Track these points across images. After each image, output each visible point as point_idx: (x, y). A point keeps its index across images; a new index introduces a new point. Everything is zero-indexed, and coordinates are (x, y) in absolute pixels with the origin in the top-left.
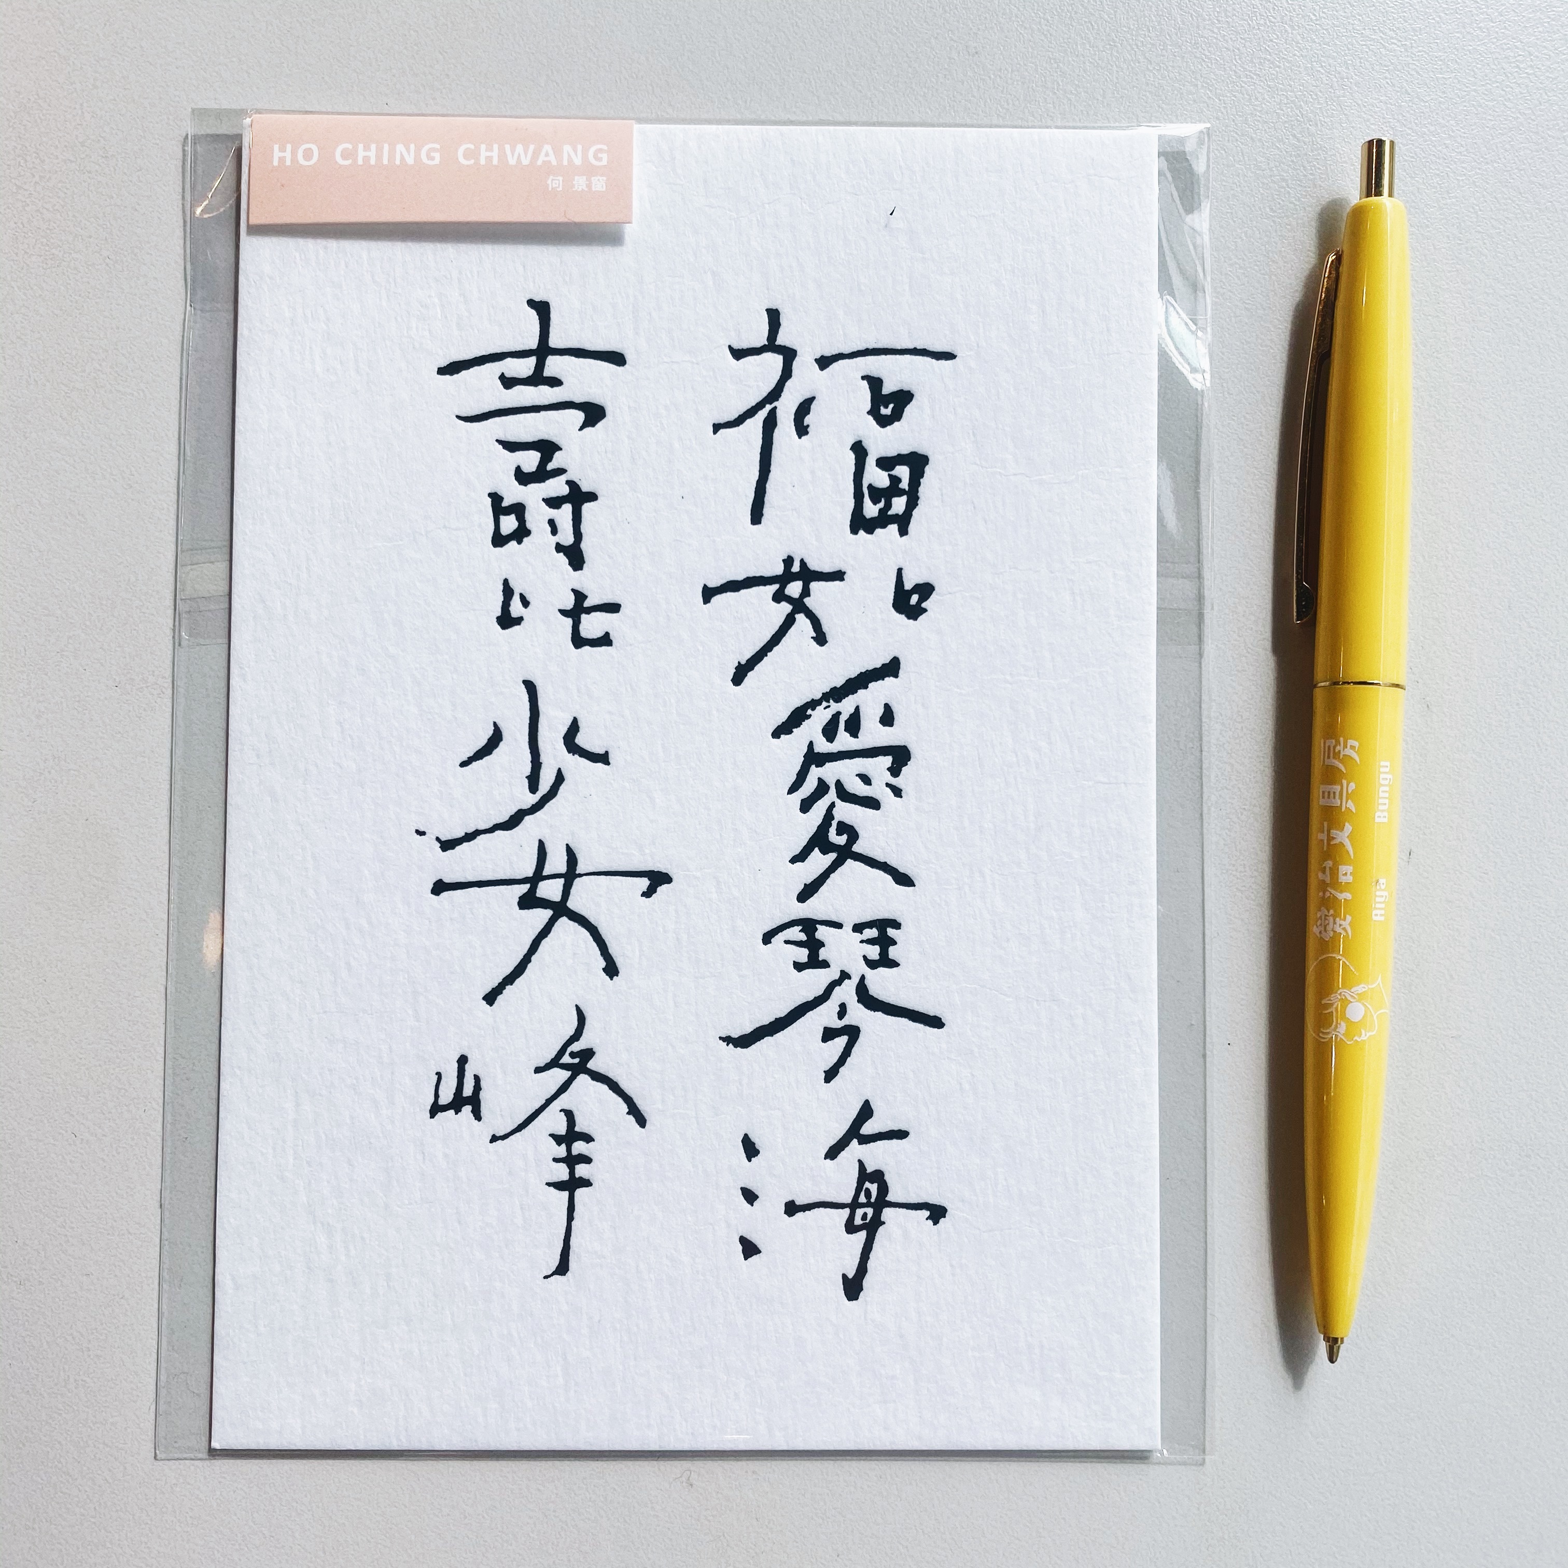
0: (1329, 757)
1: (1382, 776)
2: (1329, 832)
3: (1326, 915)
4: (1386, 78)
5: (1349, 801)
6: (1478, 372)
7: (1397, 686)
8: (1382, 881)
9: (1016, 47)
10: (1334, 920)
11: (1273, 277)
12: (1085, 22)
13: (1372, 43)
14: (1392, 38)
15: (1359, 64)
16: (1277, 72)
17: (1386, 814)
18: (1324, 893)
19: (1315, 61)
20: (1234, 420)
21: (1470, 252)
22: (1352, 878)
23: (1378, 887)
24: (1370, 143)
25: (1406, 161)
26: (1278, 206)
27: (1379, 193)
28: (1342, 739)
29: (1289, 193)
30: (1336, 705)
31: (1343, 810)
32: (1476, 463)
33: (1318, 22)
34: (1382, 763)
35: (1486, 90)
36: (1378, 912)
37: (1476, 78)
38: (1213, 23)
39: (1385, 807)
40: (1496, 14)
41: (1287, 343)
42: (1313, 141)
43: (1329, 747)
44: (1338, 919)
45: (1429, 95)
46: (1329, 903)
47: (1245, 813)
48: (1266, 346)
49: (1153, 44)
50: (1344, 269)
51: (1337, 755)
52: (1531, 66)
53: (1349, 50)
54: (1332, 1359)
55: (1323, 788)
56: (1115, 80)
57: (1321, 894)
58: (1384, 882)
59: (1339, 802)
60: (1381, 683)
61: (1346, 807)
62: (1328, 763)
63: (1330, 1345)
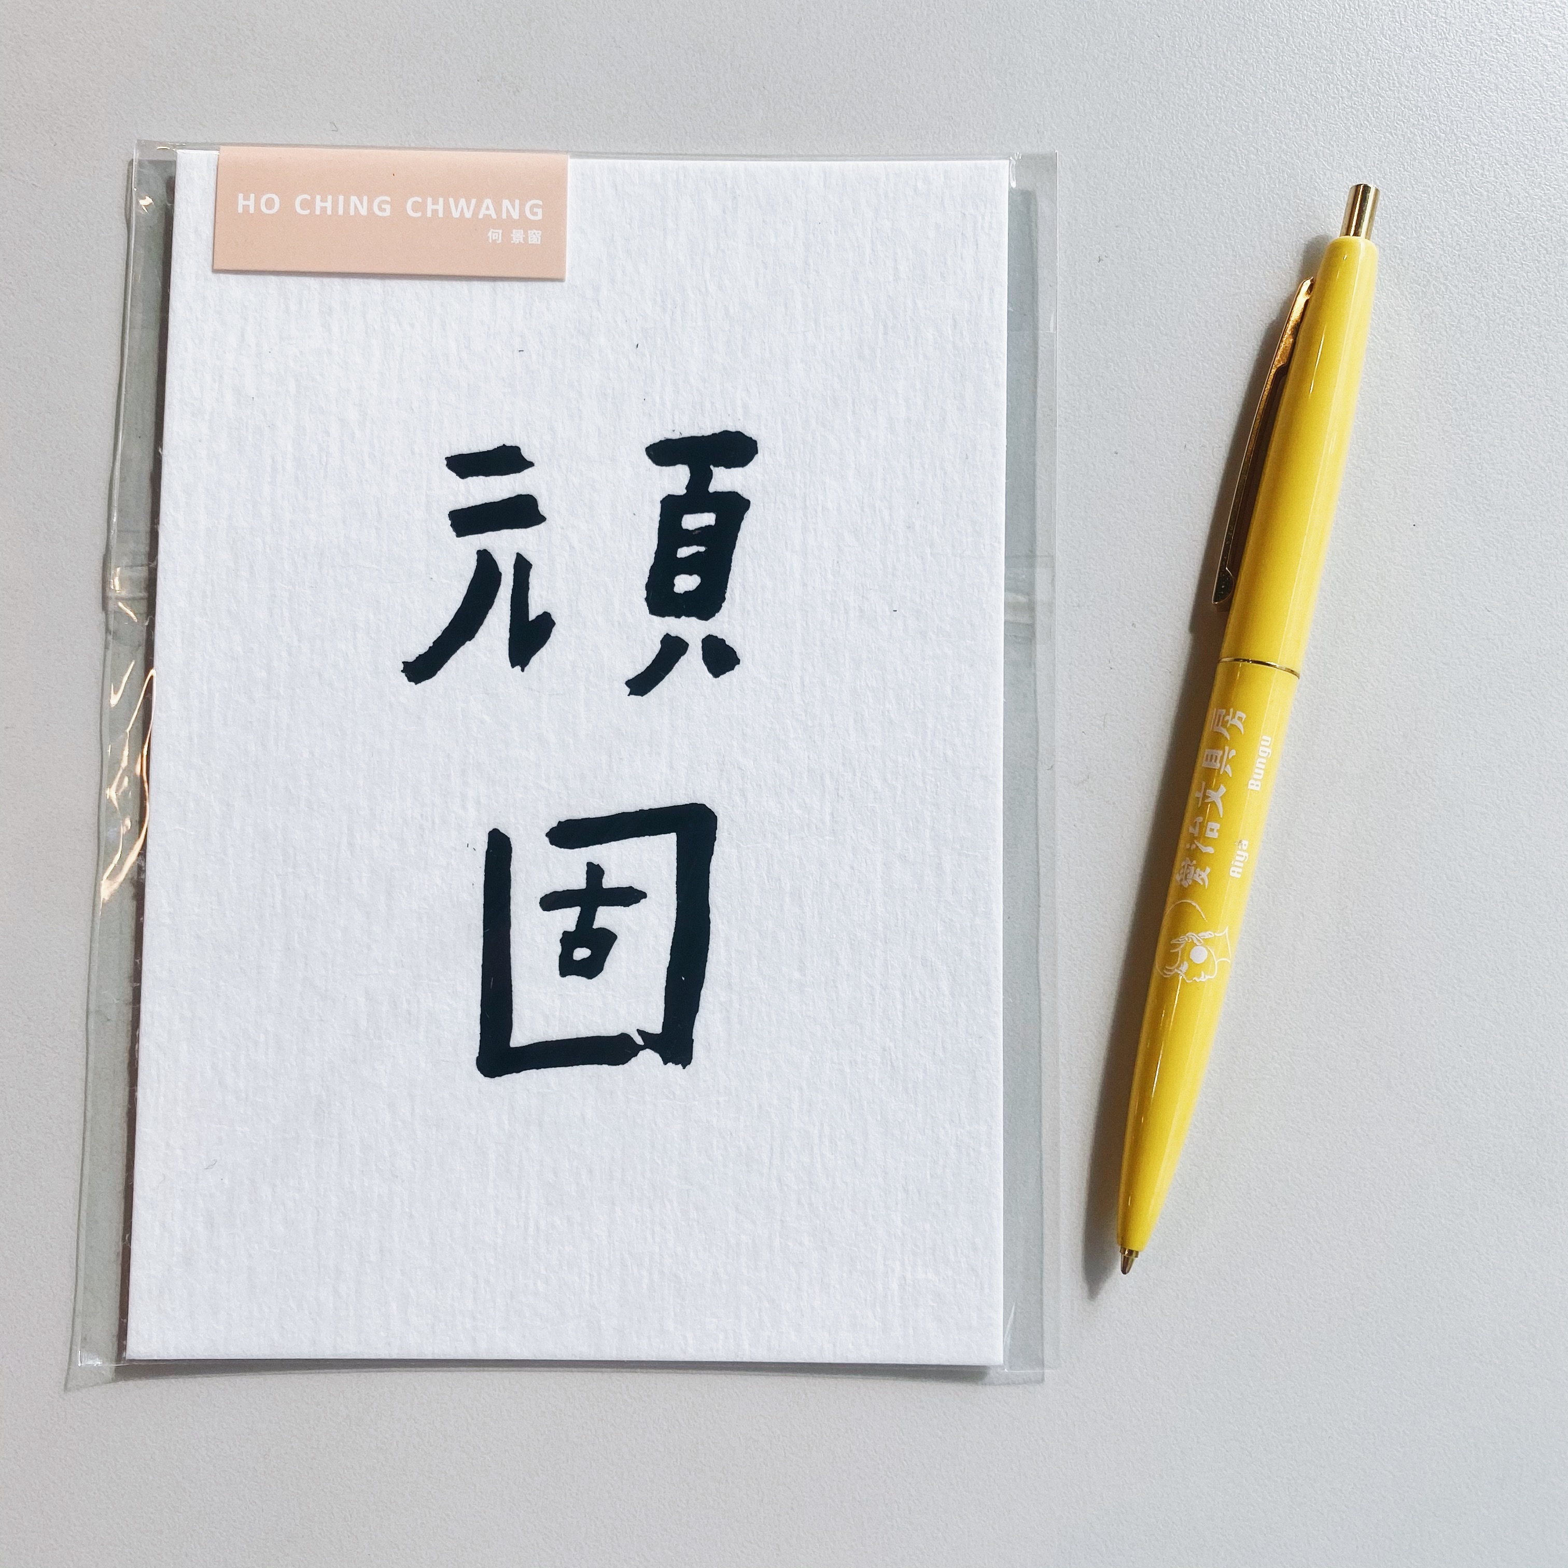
0: (1218, 725)
1: (1262, 748)
2: (1205, 792)
3: (1189, 865)
5: (1228, 766)
7: (1292, 672)
8: (1244, 842)
10: (1195, 870)
17: (1259, 783)
18: (1191, 845)
22: (1217, 834)
23: (1240, 847)
24: (1358, 186)
27: (1356, 234)
28: (1232, 710)
30: (1233, 679)
31: (1221, 773)
34: (1264, 737)
36: (1237, 870)
39: (1261, 777)
43: (1220, 716)
44: (1198, 869)
46: (1193, 854)
51: (1224, 724)
55: (1207, 751)
57: (1188, 846)
58: (1247, 844)
59: (1218, 765)
60: (1278, 666)
61: (1224, 771)
62: (1215, 729)
63: (1124, 1257)
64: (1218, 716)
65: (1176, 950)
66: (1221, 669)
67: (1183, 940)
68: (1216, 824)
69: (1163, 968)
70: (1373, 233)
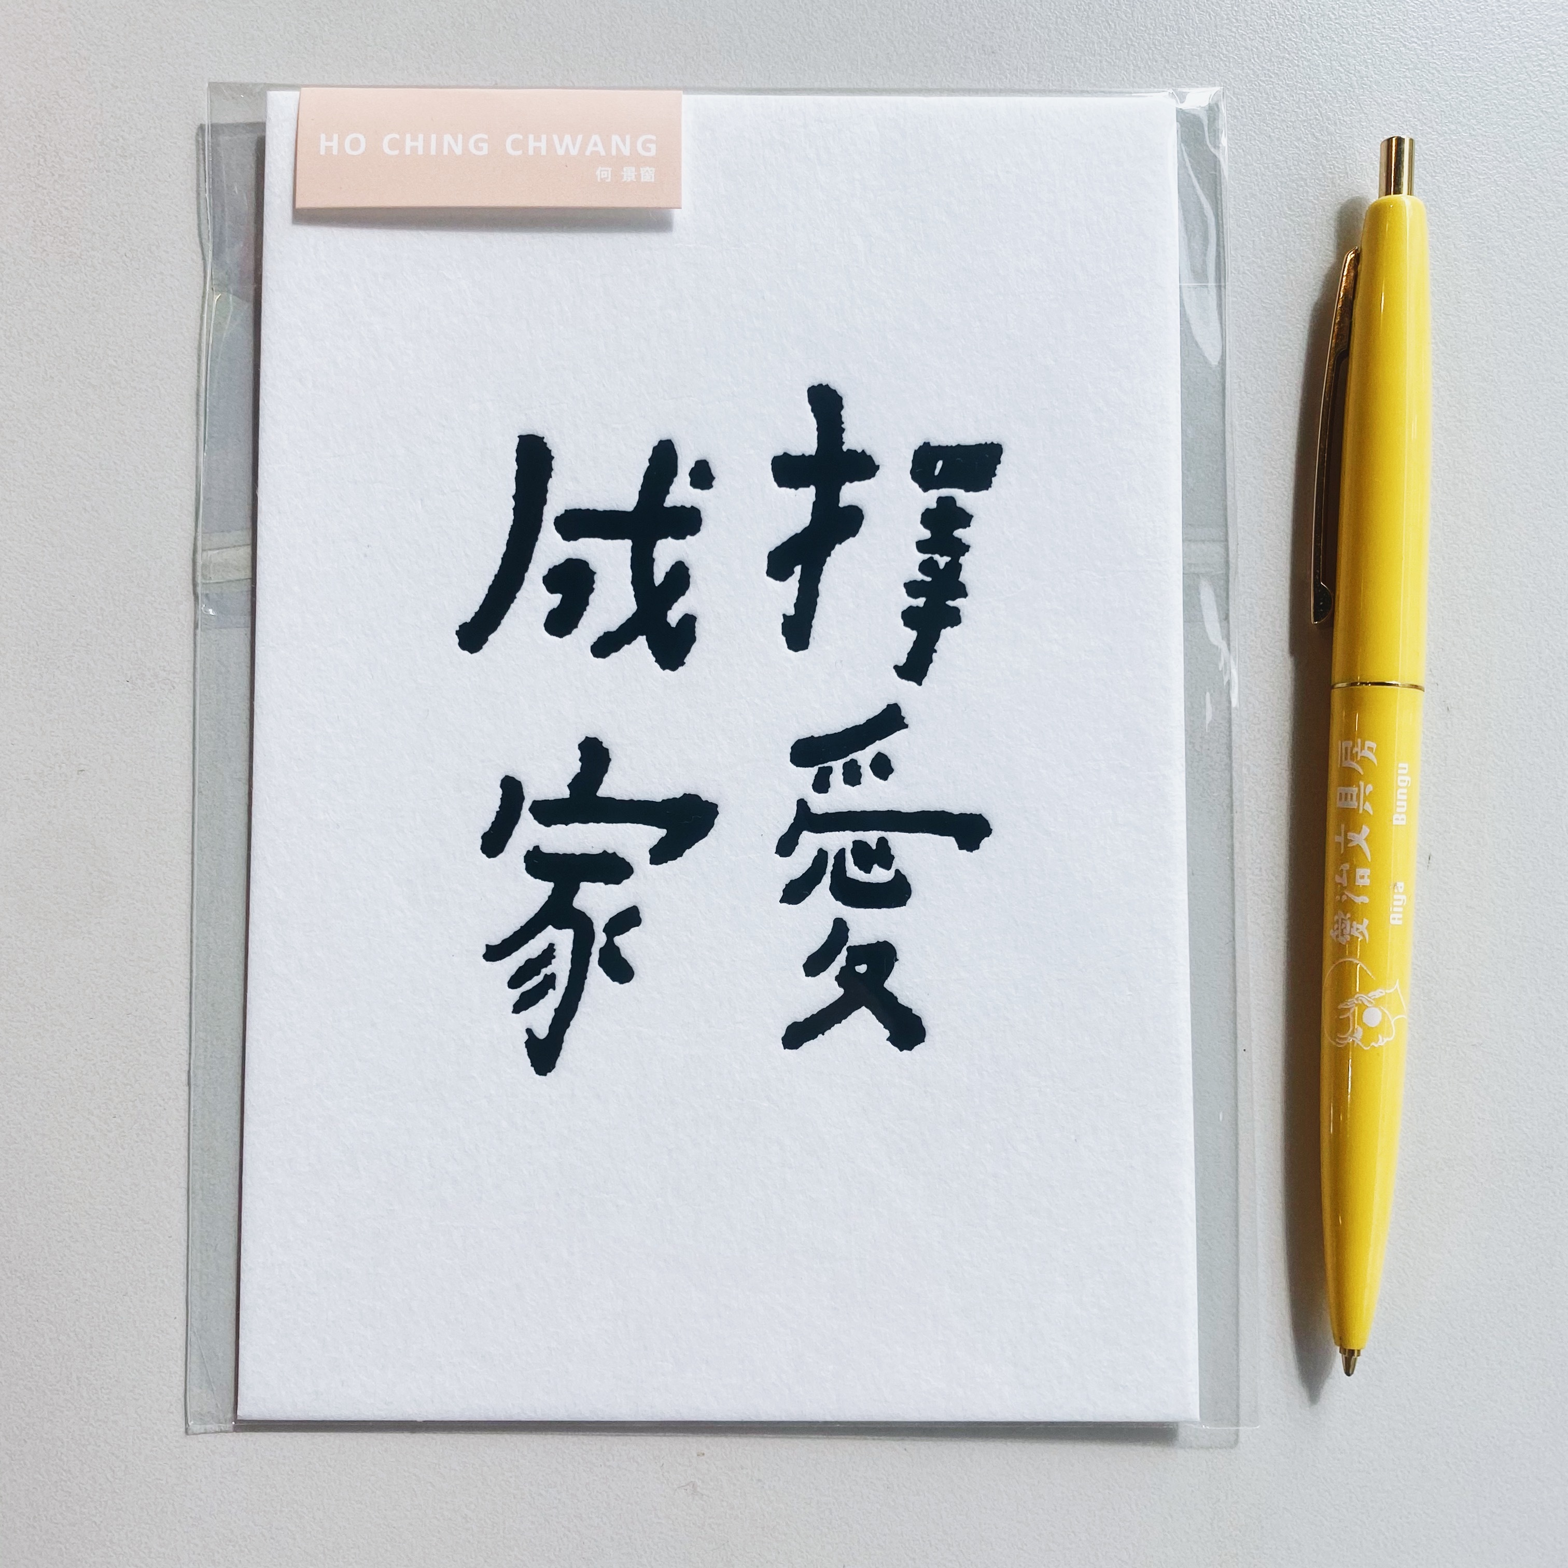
0: (1346, 759)
1: (1400, 778)
2: (1346, 835)
3: (1342, 919)
4: (1406, 77)
5: (1367, 803)
6: (1499, 371)
7: (1416, 687)
8: (1400, 884)
9: (1032, 45)
10: (1351, 924)
11: (1292, 277)
12: (1103, 21)
13: (1392, 42)
14: (1412, 37)
15: (1378, 63)
16: (1296, 71)
17: (1404, 816)
18: (1341, 896)
19: (1334, 60)
20: (1251, 419)
21: (1491, 251)
22: (1369, 881)
23: (1396, 891)
24: (1389, 141)
25: (1425, 159)
26: (1296, 205)
27: (1398, 191)
28: (1359, 740)
29: (1307, 192)
30: (1353, 704)
31: (1361, 811)
32: (1497, 464)
33: (1337, 21)
34: (1401, 765)
35: (1508, 89)
36: (1396, 916)
37: (1497, 77)
38: (1232, 22)
40: (1518, 13)
41: (1305, 342)
42: (1331, 140)
43: (1346, 749)
44: (1355, 923)
45: (1450, 94)
46: (1346, 907)
47: (1262, 815)
48: (1284, 345)
49: (1169, 43)
50: (1362, 267)
51: (1353, 757)
52: (1554, 65)
53: (1369, 48)
54: (1348, 1374)
55: (1341, 789)
56: (1132, 79)
57: (1338, 897)
58: (1402, 886)
59: (1357, 804)
60: (1399, 684)
61: (1364, 809)
62: (1345, 764)
63: (1346, 1358)
64: (1343, 749)
65: (1345, 1016)
66: (1337, 697)
67: (1351, 1003)
68: (1365, 869)
70: (1415, 186)
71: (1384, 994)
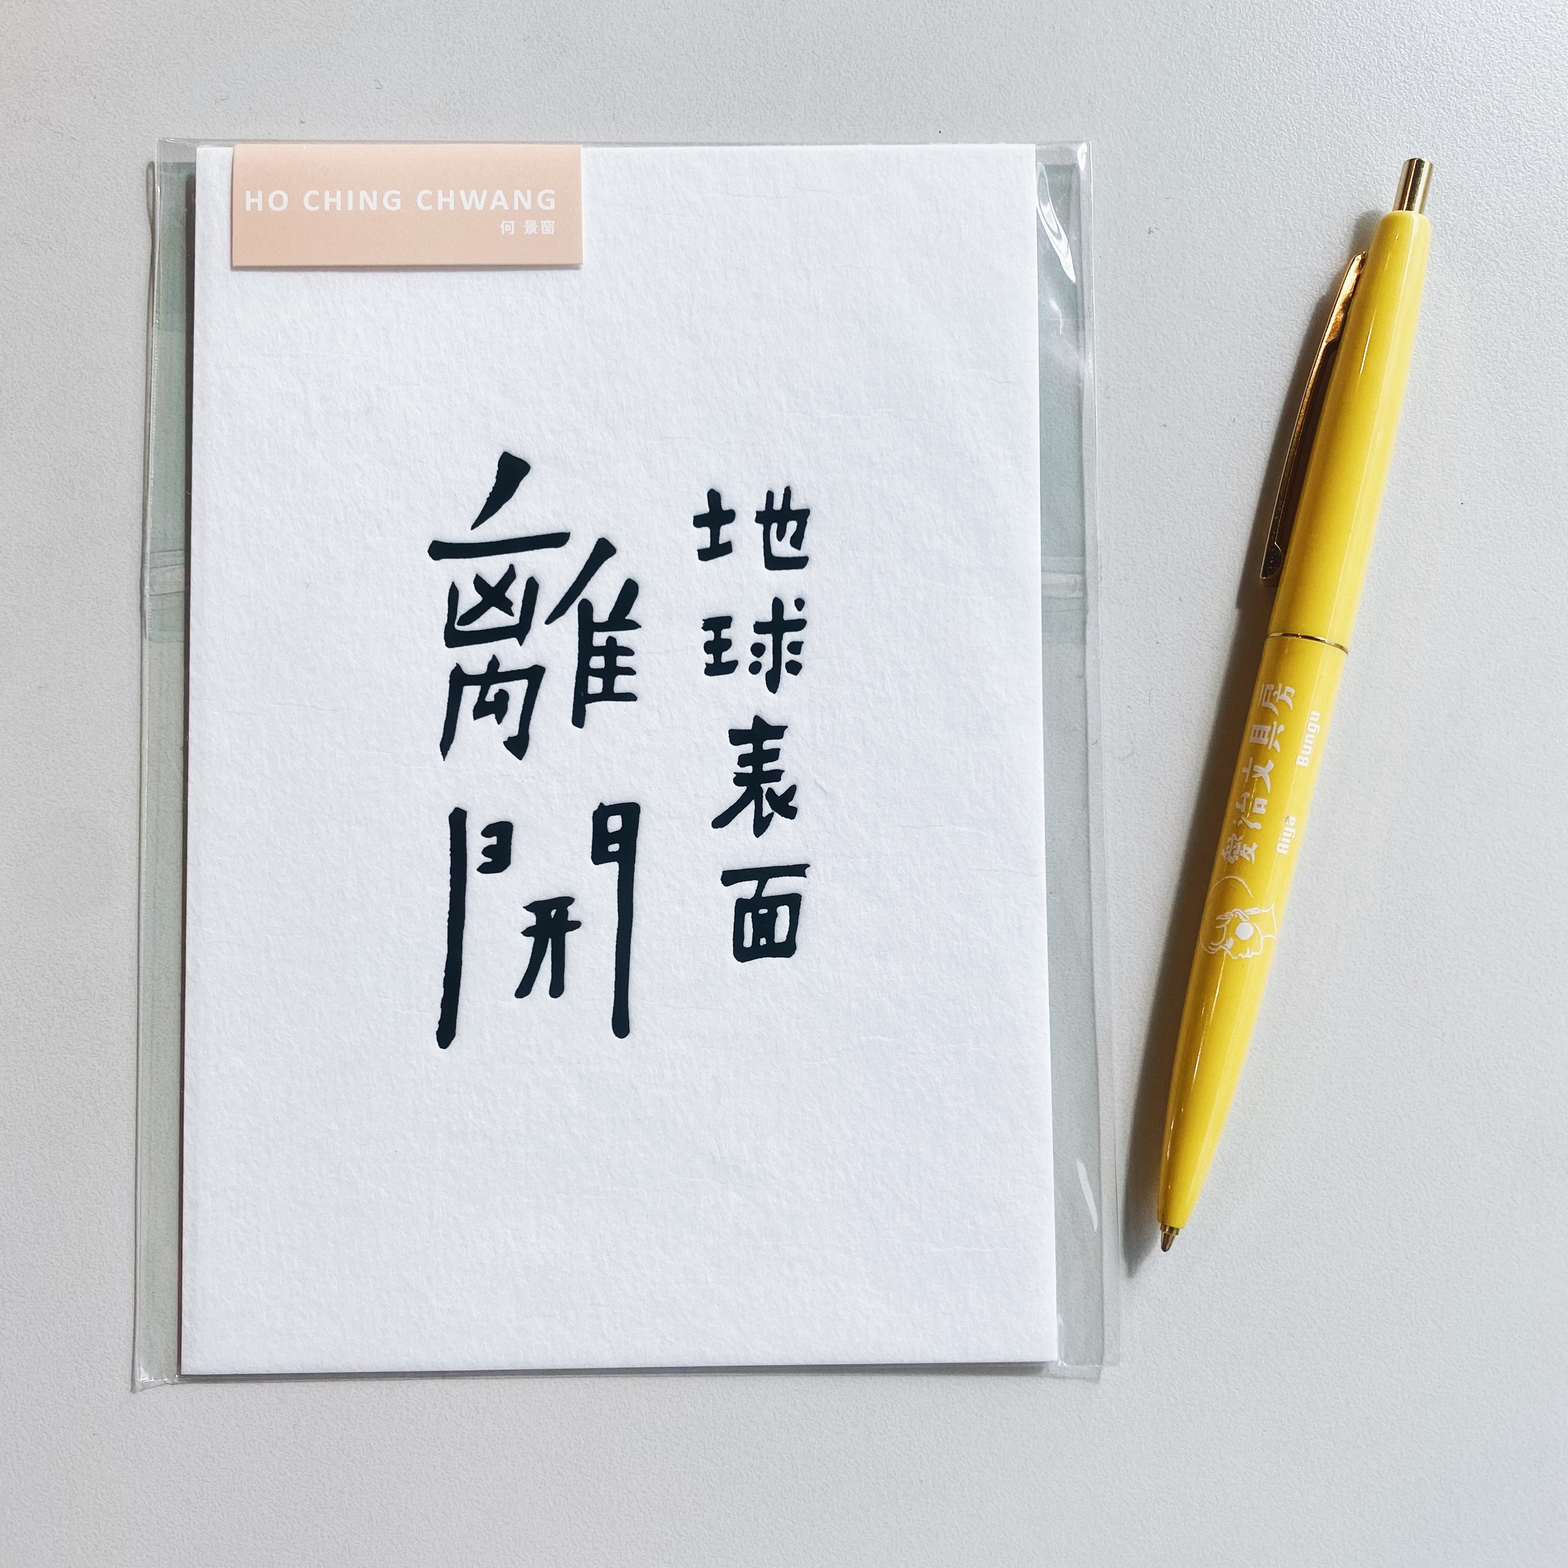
0: (1266, 700)
1: (1310, 724)
2: (1252, 767)
3: (1235, 841)
5: (1276, 741)
7: (1341, 647)
8: (1292, 818)
10: (1242, 846)
17: (1307, 759)
18: (1238, 821)
22: (1264, 810)
23: (1287, 823)
24: (1411, 161)
27: (1409, 208)
28: (1280, 685)
30: (1280, 653)
31: (1269, 748)
34: (1313, 713)
36: (1284, 846)
39: (1308, 753)
43: (1268, 691)
44: (1245, 845)
46: (1239, 830)
51: (1273, 699)
54: (1165, 1248)
55: (1257, 727)
57: (1235, 822)
58: (1294, 821)
59: (1267, 740)
60: (1326, 641)
61: (1273, 746)
62: (1263, 705)
63: (1165, 1234)
64: (1266, 690)
65: (1221, 926)
66: (1269, 645)
67: (1229, 916)
68: (1263, 800)
69: (1207, 944)
70: (1426, 207)
71: (1259, 912)
